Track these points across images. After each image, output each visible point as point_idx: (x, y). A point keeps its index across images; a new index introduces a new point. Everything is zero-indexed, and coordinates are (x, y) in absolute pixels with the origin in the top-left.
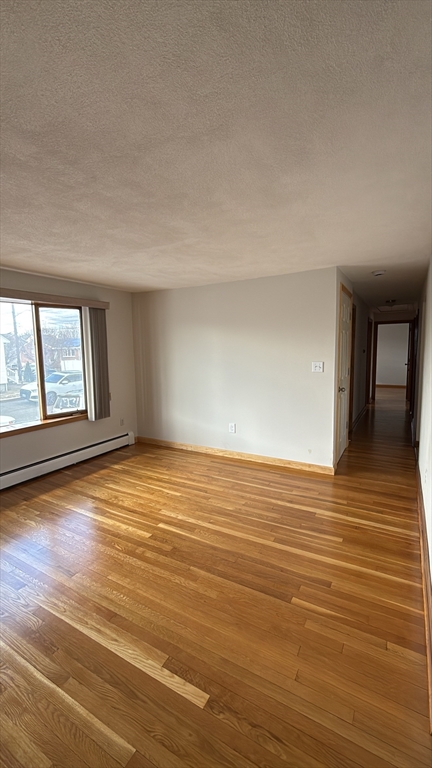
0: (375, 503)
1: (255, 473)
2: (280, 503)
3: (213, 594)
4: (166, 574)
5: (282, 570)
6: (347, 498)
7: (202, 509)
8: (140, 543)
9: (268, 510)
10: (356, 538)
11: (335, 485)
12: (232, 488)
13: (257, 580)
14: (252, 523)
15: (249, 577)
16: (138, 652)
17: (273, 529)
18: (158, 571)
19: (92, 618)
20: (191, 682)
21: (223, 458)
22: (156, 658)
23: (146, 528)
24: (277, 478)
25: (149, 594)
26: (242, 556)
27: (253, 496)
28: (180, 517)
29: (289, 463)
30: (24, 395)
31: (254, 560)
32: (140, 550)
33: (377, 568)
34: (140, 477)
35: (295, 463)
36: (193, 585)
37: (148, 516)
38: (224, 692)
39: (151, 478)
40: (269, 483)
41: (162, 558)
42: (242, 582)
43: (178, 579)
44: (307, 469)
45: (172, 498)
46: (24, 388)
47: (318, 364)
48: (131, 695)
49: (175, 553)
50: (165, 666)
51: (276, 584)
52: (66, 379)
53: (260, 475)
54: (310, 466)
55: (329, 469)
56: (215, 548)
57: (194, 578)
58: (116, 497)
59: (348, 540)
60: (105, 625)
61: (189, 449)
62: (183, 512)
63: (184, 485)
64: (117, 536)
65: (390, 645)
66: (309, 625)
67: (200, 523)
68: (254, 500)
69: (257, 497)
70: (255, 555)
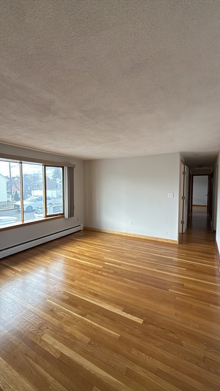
0: (198, 256)
1: (142, 243)
2: (156, 255)
3: (136, 288)
4: (114, 281)
5: (163, 280)
6: (185, 253)
7: (122, 257)
8: (99, 270)
9: (151, 258)
10: (191, 269)
11: (179, 248)
12: (133, 249)
13: (153, 283)
14: (146, 262)
15: (149, 282)
16: (111, 307)
17: (155, 265)
18: (110, 280)
19: (88, 296)
20: (135, 316)
21: (126, 236)
22: (119, 309)
23: (100, 264)
24: (152, 245)
25: (109, 288)
26: (145, 275)
27: (144, 252)
28: (113, 260)
29: (158, 238)
30: (16, 207)
31: (150, 276)
32: (100, 272)
33: (202, 279)
34: (90, 244)
35: (160, 239)
36: (126, 285)
37: (100, 260)
38: (149, 319)
39: (95, 244)
40: (150, 247)
41: (110, 275)
42: (147, 284)
43: (119, 283)
44: (166, 241)
45: (107, 252)
46: (16, 203)
47: (171, 194)
48: (113, 320)
49: (115, 273)
50: (123, 311)
51: (162, 285)
52: (36, 200)
53: (145, 244)
54: (167, 240)
55: (176, 241)
56: (132, 272)
57: (127, 282)
58: (82, 252)
59: (188, 269)
60: (94, 298)
61: (110, 232)
62: (114, 258)
63: (111, 247)
64: (88, 267)
65: (210, 305)
66: (177, 298)
67: (122, 262)
68: (144, 254)
69: (146, 253)
70: (150, 274)
